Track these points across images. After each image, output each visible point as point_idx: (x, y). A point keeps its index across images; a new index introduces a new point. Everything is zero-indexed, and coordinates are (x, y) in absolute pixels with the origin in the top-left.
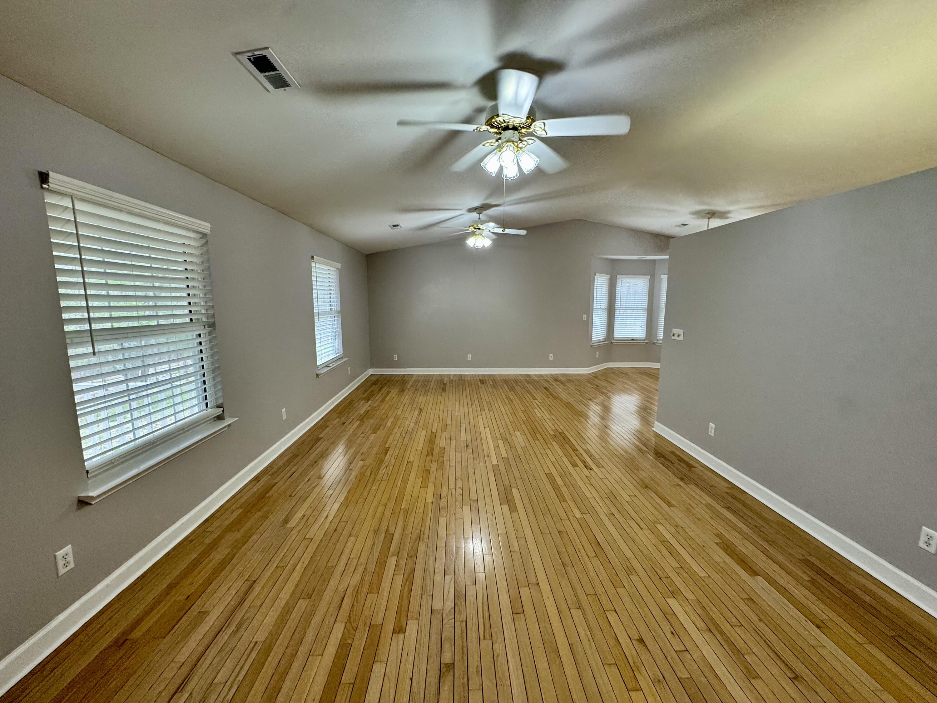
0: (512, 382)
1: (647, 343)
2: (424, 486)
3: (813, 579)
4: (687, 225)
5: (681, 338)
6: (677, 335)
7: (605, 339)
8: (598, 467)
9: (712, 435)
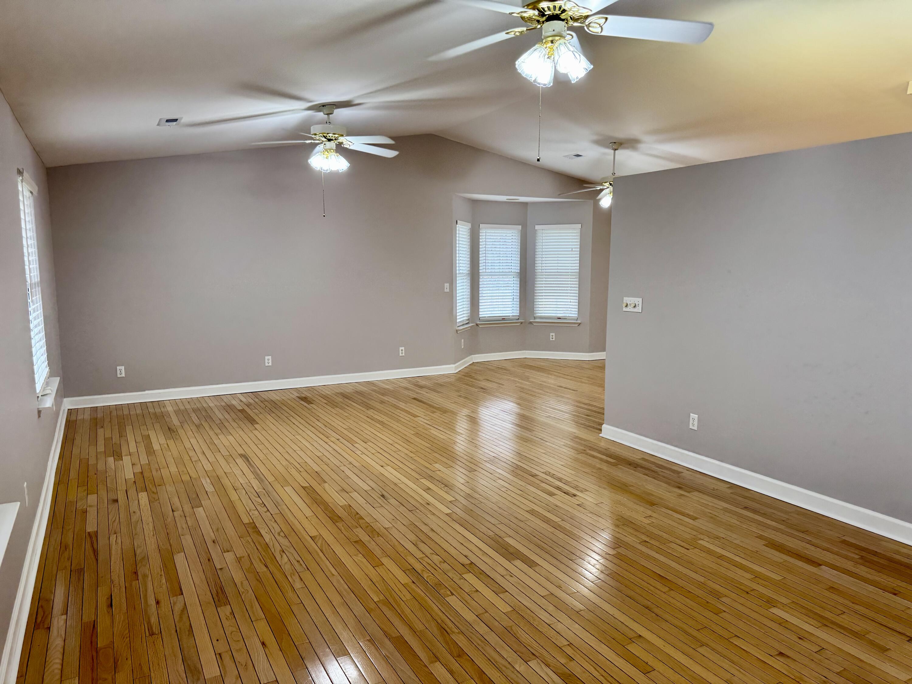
0: (354, 394)
1: (522, 323)
2: (377, 564)
3: (862, 556)
4: (581, 156)
5: (639, 309)
6: (633, 305)
7: (468, 320)
8: (582, 492)
9: (695, 428)
